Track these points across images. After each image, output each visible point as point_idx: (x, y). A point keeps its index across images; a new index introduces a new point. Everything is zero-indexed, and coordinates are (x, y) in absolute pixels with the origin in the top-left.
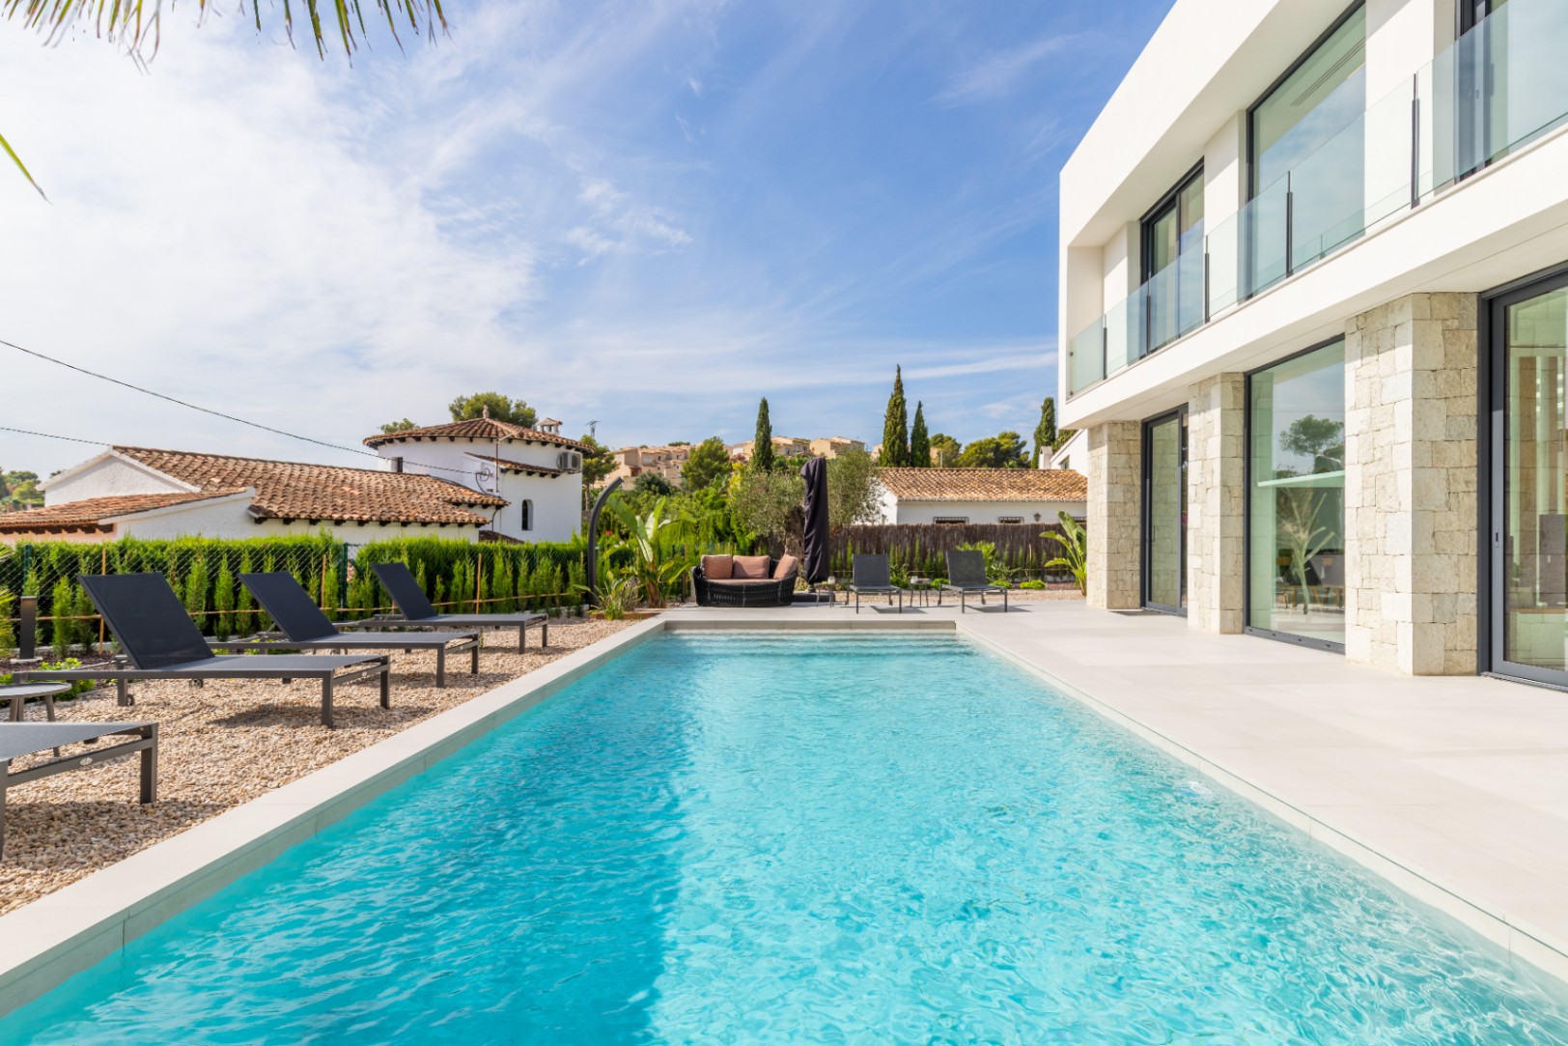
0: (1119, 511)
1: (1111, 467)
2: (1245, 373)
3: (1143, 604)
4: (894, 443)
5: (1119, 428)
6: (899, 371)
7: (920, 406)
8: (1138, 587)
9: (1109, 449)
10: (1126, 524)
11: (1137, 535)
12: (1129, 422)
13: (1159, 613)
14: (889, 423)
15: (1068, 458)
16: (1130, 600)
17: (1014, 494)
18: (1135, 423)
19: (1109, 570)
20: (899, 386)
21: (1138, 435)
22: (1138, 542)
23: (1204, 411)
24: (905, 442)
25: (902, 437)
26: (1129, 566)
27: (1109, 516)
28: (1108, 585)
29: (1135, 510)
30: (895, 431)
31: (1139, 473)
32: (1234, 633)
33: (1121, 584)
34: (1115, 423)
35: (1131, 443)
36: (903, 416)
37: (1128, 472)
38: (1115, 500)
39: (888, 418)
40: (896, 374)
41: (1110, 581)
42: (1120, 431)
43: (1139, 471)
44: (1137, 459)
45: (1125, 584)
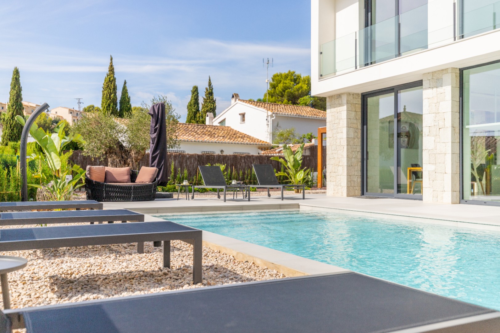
0: (352, 143)
1: (348, 119)
2: (460, 69)
3: (363, 194)
4: (109, 105)
5: (351, 97)
6: (112, 59)
7: (125, 83)
8: (360, 184)
9: (347, 108)
10: (355, 150)
11: (359, 156)
12: (356, 94)
13: (378, 198)
14: (106, 92)
15: (225, 119)
16: (356, 192)
17: (207, 138)
18: (358, 94)
19: (347, 175)
20: (112, 70)
21: (359, 101)
22: (360, 160)
23: (437, 87)
24: (116, 105)
25: (114, 101)
26: (356, 173)
27: (347, 145)
28: (347, 184)
29: (358, 142)
30: (110, 98)
31: (360, 122)
32: (456, 203)
33: (353, 182)
34: (350, 94)
35: (357, 105)
36: (115, 88)
37: (355, 121)
38: (349, 137)
39: (104, 89)
40: (110, 61)
41: (348, 181)
42: (352, 98)
43: (360, 121)
44: (360, 114)
45: (354, 183)
